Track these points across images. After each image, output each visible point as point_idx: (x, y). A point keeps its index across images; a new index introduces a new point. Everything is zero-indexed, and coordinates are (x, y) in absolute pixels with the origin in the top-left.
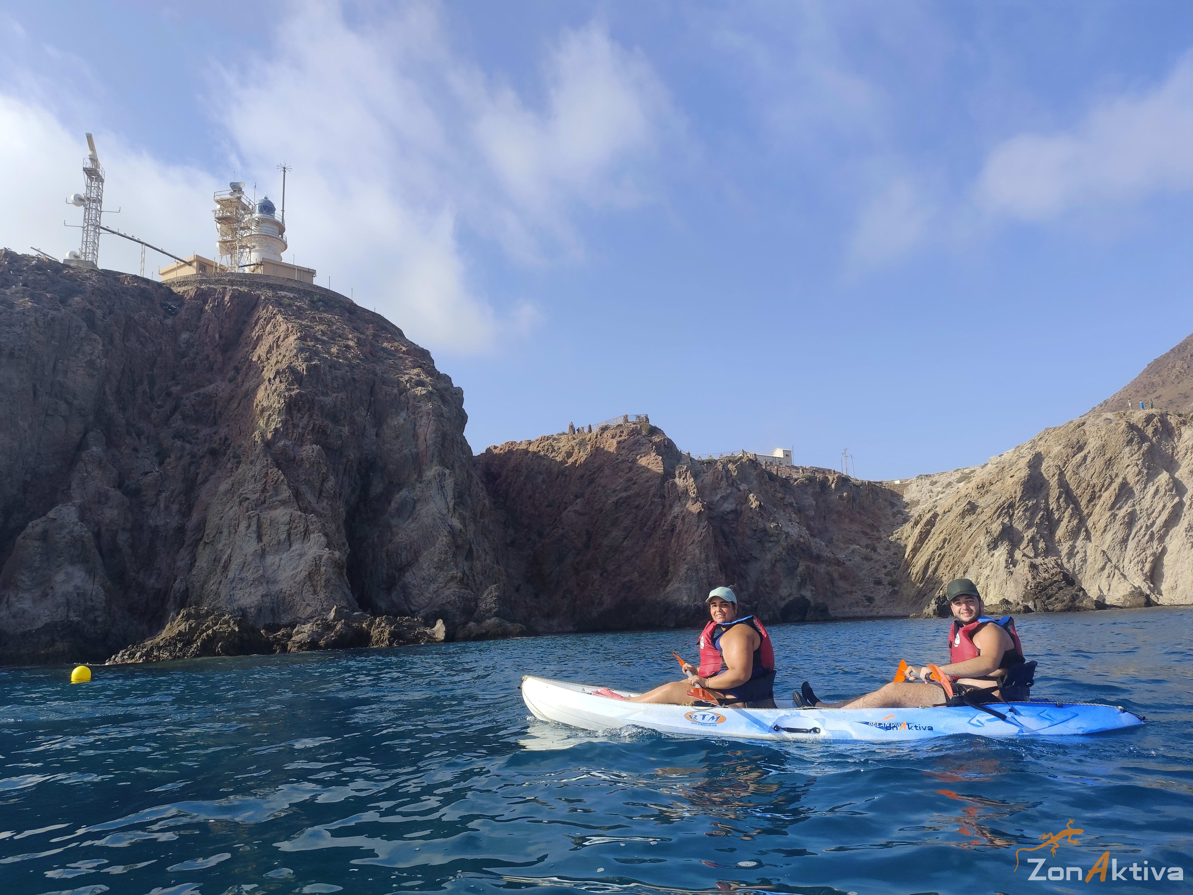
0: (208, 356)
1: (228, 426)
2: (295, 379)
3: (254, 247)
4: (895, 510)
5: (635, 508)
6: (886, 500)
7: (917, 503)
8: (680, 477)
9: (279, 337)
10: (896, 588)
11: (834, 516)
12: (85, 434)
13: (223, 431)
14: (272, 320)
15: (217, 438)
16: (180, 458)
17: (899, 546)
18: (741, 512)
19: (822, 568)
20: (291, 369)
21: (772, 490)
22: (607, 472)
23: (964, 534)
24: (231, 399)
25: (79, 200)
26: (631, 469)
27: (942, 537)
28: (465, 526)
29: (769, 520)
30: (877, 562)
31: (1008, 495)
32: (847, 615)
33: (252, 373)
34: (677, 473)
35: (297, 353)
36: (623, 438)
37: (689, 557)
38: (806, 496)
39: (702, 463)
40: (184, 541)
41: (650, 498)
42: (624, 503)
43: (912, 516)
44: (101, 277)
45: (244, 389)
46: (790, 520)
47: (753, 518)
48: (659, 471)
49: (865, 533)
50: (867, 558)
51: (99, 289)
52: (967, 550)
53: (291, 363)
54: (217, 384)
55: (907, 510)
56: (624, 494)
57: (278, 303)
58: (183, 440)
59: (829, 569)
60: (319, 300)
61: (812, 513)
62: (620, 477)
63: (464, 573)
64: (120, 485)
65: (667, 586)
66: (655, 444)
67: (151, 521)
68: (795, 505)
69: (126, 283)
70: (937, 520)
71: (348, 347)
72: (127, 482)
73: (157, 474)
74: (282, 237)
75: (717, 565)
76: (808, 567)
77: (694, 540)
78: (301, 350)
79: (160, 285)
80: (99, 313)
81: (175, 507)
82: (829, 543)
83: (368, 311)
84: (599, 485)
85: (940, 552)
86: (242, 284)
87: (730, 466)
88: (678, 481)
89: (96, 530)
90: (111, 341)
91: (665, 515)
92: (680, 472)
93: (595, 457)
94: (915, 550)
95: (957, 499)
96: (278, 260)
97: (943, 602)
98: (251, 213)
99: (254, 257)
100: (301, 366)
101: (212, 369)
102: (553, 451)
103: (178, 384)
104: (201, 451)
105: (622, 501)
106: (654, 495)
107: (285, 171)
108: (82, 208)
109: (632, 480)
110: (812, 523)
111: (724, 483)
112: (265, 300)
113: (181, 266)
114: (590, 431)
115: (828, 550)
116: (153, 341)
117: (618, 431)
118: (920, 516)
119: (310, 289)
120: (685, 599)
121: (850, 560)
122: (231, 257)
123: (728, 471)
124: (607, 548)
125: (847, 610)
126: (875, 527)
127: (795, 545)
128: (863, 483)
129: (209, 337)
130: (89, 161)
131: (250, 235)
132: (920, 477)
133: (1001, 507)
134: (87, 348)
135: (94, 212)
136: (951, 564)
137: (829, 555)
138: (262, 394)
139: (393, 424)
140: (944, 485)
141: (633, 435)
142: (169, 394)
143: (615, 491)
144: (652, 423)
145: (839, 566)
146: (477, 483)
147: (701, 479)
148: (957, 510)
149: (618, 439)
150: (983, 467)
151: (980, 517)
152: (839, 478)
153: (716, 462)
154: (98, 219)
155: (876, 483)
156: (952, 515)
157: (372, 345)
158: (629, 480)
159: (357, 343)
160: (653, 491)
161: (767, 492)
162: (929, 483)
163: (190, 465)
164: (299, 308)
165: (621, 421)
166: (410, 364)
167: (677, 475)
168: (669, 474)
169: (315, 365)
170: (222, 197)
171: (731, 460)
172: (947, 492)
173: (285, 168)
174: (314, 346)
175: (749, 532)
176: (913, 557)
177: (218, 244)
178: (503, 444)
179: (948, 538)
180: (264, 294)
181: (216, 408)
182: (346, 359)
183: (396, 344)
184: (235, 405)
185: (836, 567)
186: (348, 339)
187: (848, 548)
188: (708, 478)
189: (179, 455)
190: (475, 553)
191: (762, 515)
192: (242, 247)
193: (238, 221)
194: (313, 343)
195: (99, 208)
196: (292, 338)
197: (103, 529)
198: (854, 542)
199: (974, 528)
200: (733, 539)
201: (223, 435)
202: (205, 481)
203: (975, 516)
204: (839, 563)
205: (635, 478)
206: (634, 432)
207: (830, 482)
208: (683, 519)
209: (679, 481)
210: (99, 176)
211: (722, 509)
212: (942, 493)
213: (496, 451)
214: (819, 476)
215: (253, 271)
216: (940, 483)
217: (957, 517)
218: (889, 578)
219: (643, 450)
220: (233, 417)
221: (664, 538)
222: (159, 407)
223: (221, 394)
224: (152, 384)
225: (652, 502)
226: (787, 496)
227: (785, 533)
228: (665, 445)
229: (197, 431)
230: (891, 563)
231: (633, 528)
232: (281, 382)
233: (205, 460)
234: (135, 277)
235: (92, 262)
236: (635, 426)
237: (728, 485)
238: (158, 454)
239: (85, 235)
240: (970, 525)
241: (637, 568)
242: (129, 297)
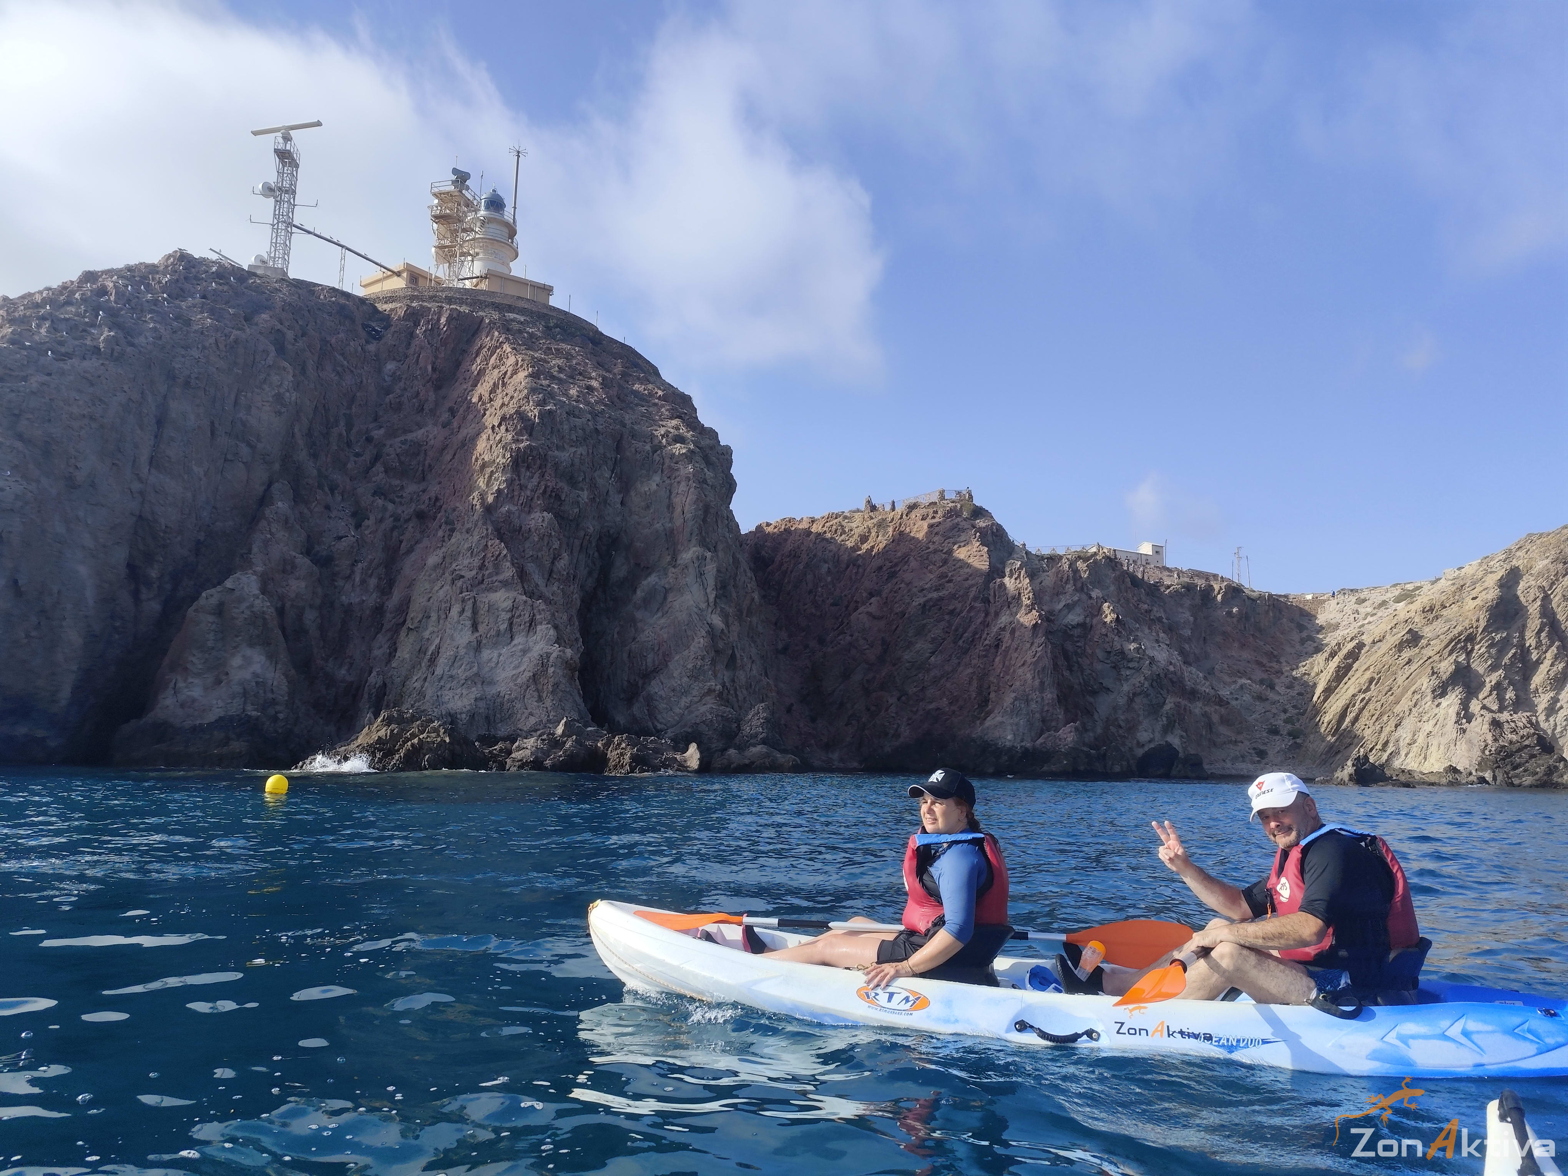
0: (418, 393)
1: (440, 483)
2: (525, 428)
3: (477, 254)
4: (1304, 634)
5: (948, 614)
6: (1292, 620)
7: (1337, 626)
8: (1011, 577)
9: (506, 373)
10: (1298, 741)
11: (1219, 639)
12: (270, 485)
13: (434, 489)
14: (498, 351)
15: (425, 497)
16: (381, 520)
17: (1305, 684)
18: (1092, 626)
19: (1197, 708)
20: (521, 415)
21: (1135, 598)
22: (913, 564)
23: (1400, 673)
24: (443, 449)
25: (269, 190)
26: (945, 562)
27: (1368, 675)
28: (727, 625)
29: (1128, 640)
30: (1273, 703)
31: (1466, 624)
32: (1228, 772)
33: (471, 416)
34: (1007, 570)
35: (528, 394)
36: (937, 520)
37: (1018, 683)
38: (1181, 610)
39: (1042, 558)
40: (383, 625)
41: (969, 602)
42: (933, 606)
43: (1327, 645)
44: (293, 289)
45: (461, 436)
46: (1157, 641)
47: (1106, 635)
48: (983, 567)
49: (1260, 664)
50: (1261, 698)
51: (290, 304)
52: (1403, 695)
53: (520, 407)
54: (427, 429)
55: (1321, 636)
56: (935, 595)
57: (506, 328)
58: (385, 499)
59: (1207, 709)
60: (556, 326)
61: (1187, 632)
62: (931, 572)
63: (724, 685)
64: (308, 551)
65: (985, 719)
66: (979, 530)
67: (344, 597)
68: (1165, 620)
69: (322, 297)
70: (1363, 652)
71: (590, 388)
72: (317, 548)
73: (352, 538)
74: (512, 242)
75: (1055, 697)
76: (1178, 705)
77: (1025, 661)
78: (533, 391)
79: (362, 301)
80: (290, 335)
81: (373, 582)
82: (1209, 674)
83: (616, 342)
84: (902, 581)
85: (1363, 696)
86: (462, 302)
87: (1081, 565)
88: (1006, 580)
89: (279, 605)
90: (303, 371)
91: (988, 625)
92: (1011, 570)
93: (898, 544)
94: (1329, 691)
95: (1393, 624)
96: (506, 271)
97: (1364, 764)
98: (476, 211)
99: (478, 268)
100: (533, 412)
101: (423, 409)
102: (843, 532)
103: (381, 427)
104: (406, 513)
105: (931, 603)
106: (975, 599)
107: (518, 156)
108: (272, 200)
109: (947, 576)
110: (1187, 646)
111: (1070, 587)
112: (489, 323)
113: (388, 277)
114: (893, 509)
115: (1208, 683)
116: (352, 372)
117: (931, 511)
118: (1338, 644)
119: (545, 311)
120: (1009, 737)
121: (1237, 699)
122: (449, 267)
123: (1076, 571)
124: (907, 664)
125: (1229, 765)
126: (1275, 657)
127: (1162, 675)
128: (1261, 597)
129: (420, 368)
130: (281, 140)
131: (474, 239)
132: (1343, 592)
133: (1455, 640)
134: (275, 379)
135: (285, 206)
136: (1378, 713)
137: (1207, 690)
138: (484, 445)
139: (642, 490)
140: (1376, 605)
141: (951, 516)
142: (369, 440)
143: (923, 590)
144: (977, 502)
145: (1221, 706)
146: (745, 571)
147: (1039, 580)
148: (1392, 640)
149: (929, 521)
150: (1433, 583)
151: (1424, 651)
152: (1228, 587)
153: (1060, 558)
154: (290, 215)
155: (1280, 596)
156: (1384, 647)
157: (620, 386)
158: (943, 576)
159: (601, 384)
160: (973, 593)
161: (1127, 601)
162: (1354, 600)
163: (392, 529)
164: (531, 335)
165: (935, 498)
166: (667, 413)
167: (1007, 574)
168: (996, 571)
169: (550, 411)
170: (441, 189)
171: (1082, 557)
172: (1380, 614)
173: (519, 152)
174: (549, 386)
175: (1100, 654)
176: (1325, 700)
177: (433, 249)
178: (779, 520)
179: (1377, 677)
180: (489, 316)
181: (425, 459)
182: (588, 403)
183: (650, 386)
184: (449, 457)
185: (1217, 707)
186: (591, 378)
187: (1235, 682)
188: (1049, 579)
189: (380, 516)
190: (739, 661)
191: (1119, 632)
192: (463, 254)
193: (460, 221)
194: (547, 382)
195: (292, 201)
196: (522, 375)
197: (288, 604)
198: (1243, 674)
199: (1414, 667)
200: (1078, 662)
201: (433, 495)
202: (410, 551)
203: (1417, 650)
204: (1221, 702)
205: (950, 574)
206: (952, 513)
207: (1216, 592)
208: (1013, 631)
209: (1009, 583)
210: (293, 159)
211: (1065, 621)
212: (1372, 616)
213: (769, 530)
214: (1200, 583)
215: (475, 286)
216: (1370, 602)
217: (1391, 649)
218: (1289, 726)
219: (962, 538)
220: (446, 471)
221: (985, 656)
222: (357, 455)
223: (432, 441)
224: (349, 426)
225: (972, 608)
226: (1155, 609)
227: (1150, 657)
228: (993, 532)
229: (402, 488)
230: (1294, 707)
231: (944, 639)
232: (507, 430)
233: (411, 525)
234: (333, 289)
235: (282, 269)
236: (953, 504)
237: (1076, 590)
238: (354, 515)
239: (274, 235)
240: (1409, 662)
241: (947, 693)
242: (325, 316)
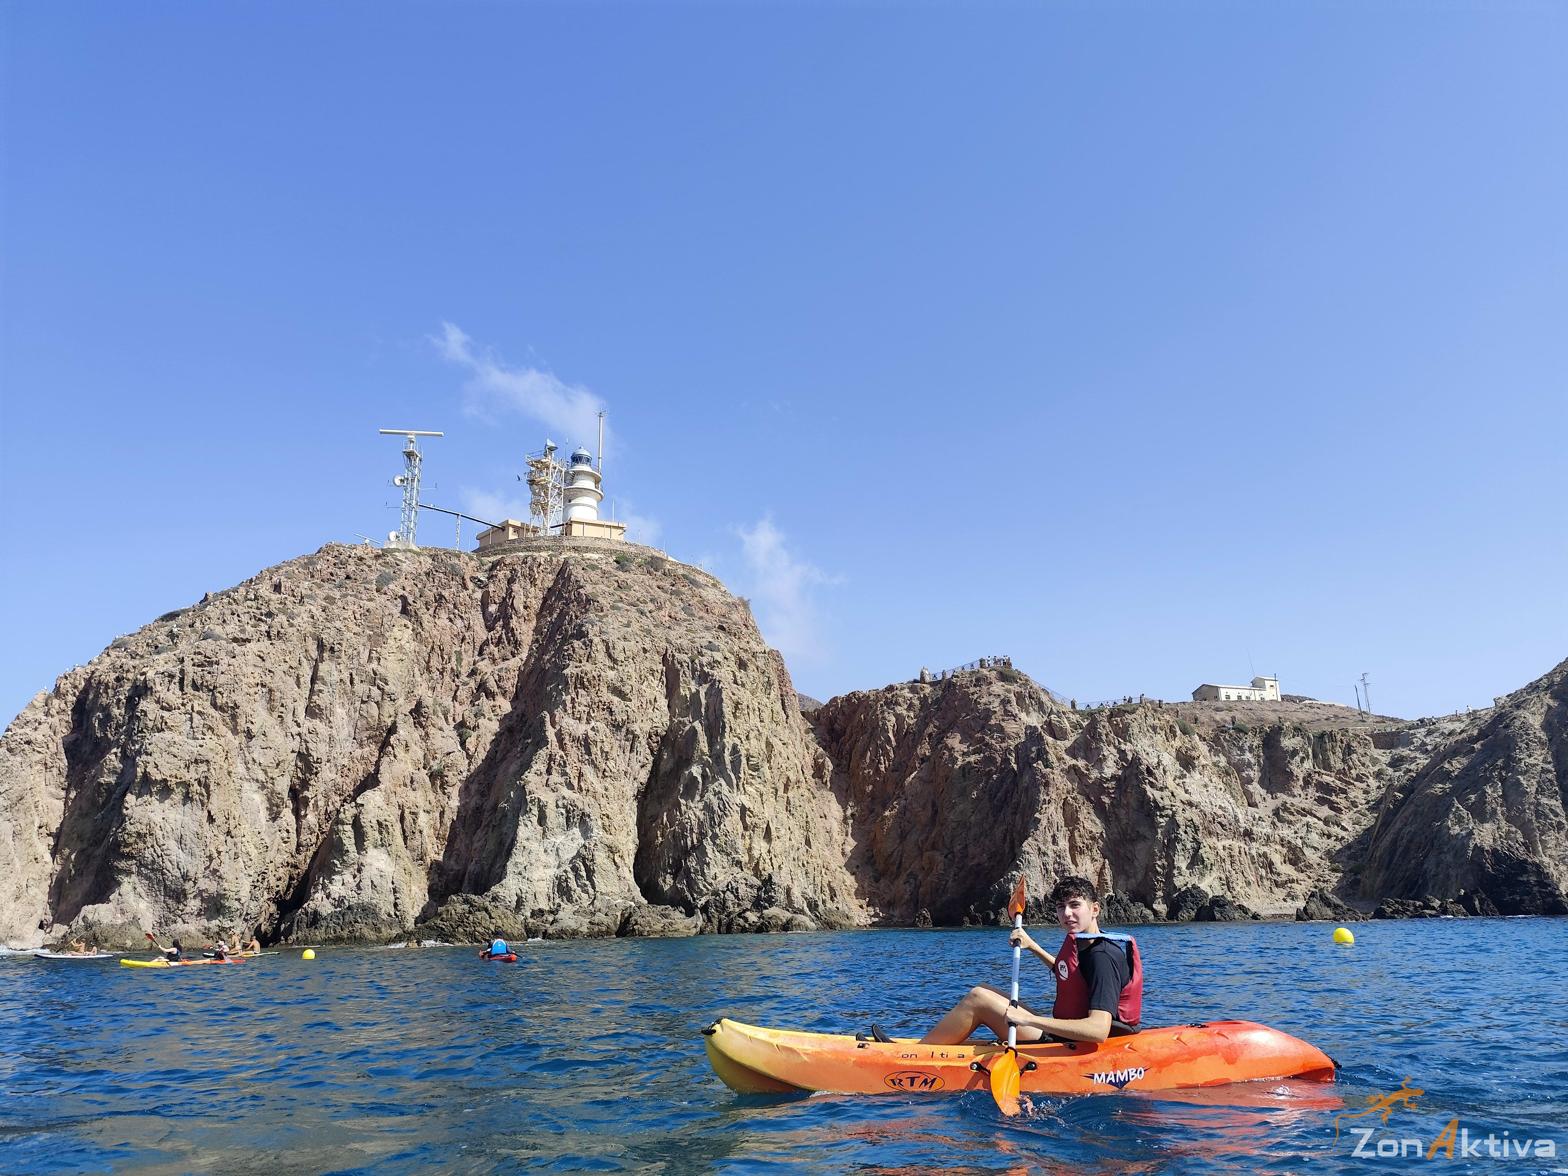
0: (515, 628)
10: (1359, 877)
25: (401, 482)
26: (982, 727)
41: (1000, 764)
48: (1014, 730)
54: (519, 656)
60: (624, 559)
62: (970, 737)
84: (946, 747)
103: (484, 659)
111: (1101, 742)
123: (1106, 727)
124: (953, 824)
135: (414, 491)
139: (684, 694)
142: (475, 670)
143: (964, 754)
147: (1075, 738)
158: (980, 740)
164: (602, 571)
176: (1382, 835)
181: (519, 682)
200: (1115, 813)
219: (997, 704)
223: (523, 667)
224: (460, 660)
225: (1003, 769)
241: (986, 849)
242: (441, 575)
